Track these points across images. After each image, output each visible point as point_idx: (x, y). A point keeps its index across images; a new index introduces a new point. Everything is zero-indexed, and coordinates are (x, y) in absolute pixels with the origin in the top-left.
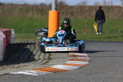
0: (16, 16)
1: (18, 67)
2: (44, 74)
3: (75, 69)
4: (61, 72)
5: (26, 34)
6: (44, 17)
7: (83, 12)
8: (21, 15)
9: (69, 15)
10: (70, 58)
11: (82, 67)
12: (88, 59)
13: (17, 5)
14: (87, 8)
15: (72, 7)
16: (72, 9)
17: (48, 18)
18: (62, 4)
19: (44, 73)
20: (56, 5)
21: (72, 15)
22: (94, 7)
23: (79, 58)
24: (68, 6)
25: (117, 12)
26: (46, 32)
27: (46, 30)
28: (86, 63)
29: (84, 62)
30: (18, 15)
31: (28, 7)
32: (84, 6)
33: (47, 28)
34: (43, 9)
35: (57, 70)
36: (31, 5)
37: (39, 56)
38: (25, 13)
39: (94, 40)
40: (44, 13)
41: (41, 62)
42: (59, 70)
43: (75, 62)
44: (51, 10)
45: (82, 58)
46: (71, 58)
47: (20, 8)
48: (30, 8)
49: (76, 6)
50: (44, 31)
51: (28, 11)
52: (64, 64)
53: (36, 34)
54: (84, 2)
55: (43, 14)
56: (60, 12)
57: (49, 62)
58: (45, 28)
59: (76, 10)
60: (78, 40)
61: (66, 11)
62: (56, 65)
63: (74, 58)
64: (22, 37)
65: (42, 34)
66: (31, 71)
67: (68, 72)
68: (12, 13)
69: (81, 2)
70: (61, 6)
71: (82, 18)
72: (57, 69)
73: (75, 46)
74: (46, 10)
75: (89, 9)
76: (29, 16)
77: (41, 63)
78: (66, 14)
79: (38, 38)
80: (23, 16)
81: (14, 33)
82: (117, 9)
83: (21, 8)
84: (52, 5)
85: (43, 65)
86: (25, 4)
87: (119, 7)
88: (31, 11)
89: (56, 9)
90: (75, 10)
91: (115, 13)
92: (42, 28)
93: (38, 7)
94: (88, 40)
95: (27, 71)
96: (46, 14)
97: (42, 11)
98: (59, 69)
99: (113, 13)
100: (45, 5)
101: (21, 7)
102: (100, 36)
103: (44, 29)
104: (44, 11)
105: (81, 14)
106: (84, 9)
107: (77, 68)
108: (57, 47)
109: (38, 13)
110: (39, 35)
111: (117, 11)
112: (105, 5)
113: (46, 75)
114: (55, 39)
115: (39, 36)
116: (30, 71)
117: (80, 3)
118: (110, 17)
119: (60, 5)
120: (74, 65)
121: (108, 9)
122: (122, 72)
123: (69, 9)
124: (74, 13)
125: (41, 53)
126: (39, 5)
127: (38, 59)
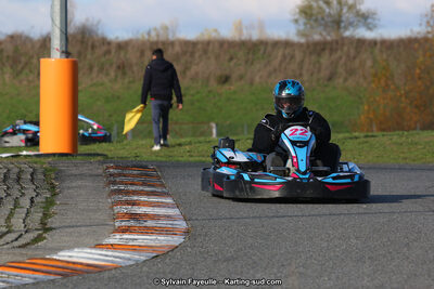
2: (27, 280)
3: (137, 264)
4: (86, 275)
6: (25, 83)
9: (112, 74)
10: (117, 224)
11: (161, 256)
12: (182, 225)
14: (177, 48)
15: (122, 46)
16: (122, 53)
17: (38, 87)
18: (87, 35)
19: (28, 278)
20: (67, 39)
21: (124, 74)
22: (200, 46)
23: (150, 223)
24: (109, 43)
26: (30, 136)
27: (33, 128)
28: (177, 240)
29: (169, 238)
32: (164, 43)
33: (35, 121)
34: (20, 55)
35: (71, 266)
37: (9, 218)
39: (204, 159)
40: (23, 68)
41: (16, 239)
42: (79, 267)
43: (136, 237)
44: (49, 56)
45: (162, 223)
46: (123, 224)
49: (137, 40)
50: (25, 132)
52: (99, 246)
54: (166, 29)
55: (20, 72)
56: (80, 65)
57: (45, 238)
58: (27, 120)
59: (138, 54)
61: (103, 59)
62: (70, 248)
63: (132, 223)
65: (18, 140)
67: (113, 272)
69: (155, 29)
70: (82, 42)
72: (74, 263)
74: (32, 57)
75: (185, 53)
77: (16, 244)
78: (101, 69)
79: (4, 155)
82: (280, 53)
84: (50, 39)
85: (24, 251)
87: (287, 44)
89: (67, 53)
90: (132, 56)
91: (276, 63)
92: (18, 122)
93: (2, 46)
94: (180, 159)
96: (31, 71)
97: (15, 60)
98: (81, 264)
99: (265, 66)
100: (28, 39)
103: (25, 123)
104: (23, 59)
107: (143, 258)
110: (7, 145)
111: (279, 58)
112: (237, 39)
113: (33, 284)
115: (6, 150)
117: (149, 33)
118: (257, 79)
119: (79, 37)
120: (134, 249)
121: (250, 49)
122: (301, 269)
123: (113, 51)
124: (131, 66)
125: (15, 207)
126: (5, 41)
127: (4, 230)
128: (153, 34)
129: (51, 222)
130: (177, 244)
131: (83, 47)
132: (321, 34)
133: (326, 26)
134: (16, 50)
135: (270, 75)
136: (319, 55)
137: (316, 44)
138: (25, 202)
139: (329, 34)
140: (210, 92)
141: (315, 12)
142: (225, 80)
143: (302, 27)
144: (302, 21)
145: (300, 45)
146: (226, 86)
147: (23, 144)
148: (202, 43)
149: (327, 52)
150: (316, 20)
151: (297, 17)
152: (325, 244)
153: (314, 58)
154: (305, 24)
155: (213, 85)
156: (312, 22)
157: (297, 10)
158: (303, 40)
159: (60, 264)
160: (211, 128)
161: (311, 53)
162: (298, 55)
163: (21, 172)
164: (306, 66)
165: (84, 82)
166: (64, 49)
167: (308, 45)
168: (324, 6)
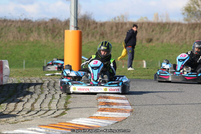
0: (11, 39)
1: (16, 123)
2: (58, 133)
3: (109, 126)
5: (28, 69)
6: (58, 41)
7: (121, 33)
8: (19, 38)
9: (98, 37)
10: (99, 107)
11: (119, 122)
12: (130, 108)
13: (13, 21)
14: (128, 26)
15: (102, 25)
16: (103, 28)
17: (63, 43)
18: (86, 20)
19: (58, 131)
20: (77, 21)
21: (104, 37)
23: (115, 107)
24: (97, 23)
25: (176, 32)
26: (60, 66)
27: (61, 62)
28: (127, 115)
29: (124, 114)
30: (14, 38)
31: (31, 24)
32: (122, 23)
33: (62, 59)
34: (55, 28)
36: (36, 21)
37: (49, 104)
38: (27, 35)
39: (139, 77)
40: (57, 35)
41: (53, 114)
42: (82, 127)
43: (108, 113)
44: (69, 29)
45: (120, 107)
46: (102, 107)
47: (17, 26)
48: (33, 26)
49: (109, 22)
50: (57, 64)
51: (30, 30)
52: (91, 117)
53: (44, 68)
54: (123, 17)
55: (55, 37)
56: (83, 33)
57: (66, 113)
58: (59, 58)
59: (110, 28)
60: (120, 77)
61: (94, 31)
62: (77, 118)
63: (106, 107)
64: (21, 73)
65: (54, 68)
66: (37, 129)
68: (5, 34)
69: (118, 17)
70: (84, 23)
71: (119, 42)
72: (79, 125)
73: (117, 85)
74: (61, 29)
76: (31, 39)
77: (53, 116)
78: (93, 35)
79: (47, 75)
80: (23, 39)
81: (8, 67)
82: (176, 29)
83: (19, 27)
84: (69, 21)
85: (56, 119)
86: (25, 19)
87: (179, 24)
88: (36, 31)
89: (77, 28)
90: (107, 30)
91: (174, 33)
92: (54, 59)
93: (47, 25)
95: (30, 129)
96: (60, 36)
97: (53, 31)
98: (83, 125)
99: (169, 34)
100: (59, 21)
101: (19, 24)
102: (148, 71)
103: (57, 60)
104: (57, 31)
105: (118, 36)
106: (122, 27)
107: (111, 123)
108: (88, 86)
109: (46, 35)
110: (49, 70)
112: (156, 21)
114: (83, 72)
115: (49, 72)
116: (34, 129)
117: (115, 19)
118: (165, 40)
119: (83, 20)
120: (107, 119)
121: (162, 27)
122: (185, 129)
123: (98, 27)
124: (106, 34)
125: (53, 98)
126: (49, 22)
127: (48, 109)
128: (117, 19)
129: (69, 106)
130: (127, 117)
131: (84, 25)
132: (195, 20)
133: (197, 16)
134: (54, 26)
135: (171, 38)
136: (194, 29)
137: (193, 24)
138: (57, 96)
139: (199, 20)
140: (143, 46)
141: (192, 9)
142: (150, 40)
143: (186, 17)
144: (186, 13)
145: (186, 25)
146: (151, 44)
147: (56, 70)
148: (140, 23)
149: (198, 28)
150: (193, 13)
151: (184, 12)
152: (196, 118)
153: (191, 30)
154: (188, 15)
155: (144, 43)
156: (191, 14)
157: (184, 9)
158: (186, 23)
159: (73, 125)
160: (143, 63)
161: (190, 29)
162: (184, 30)
163: (55, 82)
164: (188, 35)
165: (85, 41)
166: (76, 26)
167: (189, 25)
168: (197, 7)
